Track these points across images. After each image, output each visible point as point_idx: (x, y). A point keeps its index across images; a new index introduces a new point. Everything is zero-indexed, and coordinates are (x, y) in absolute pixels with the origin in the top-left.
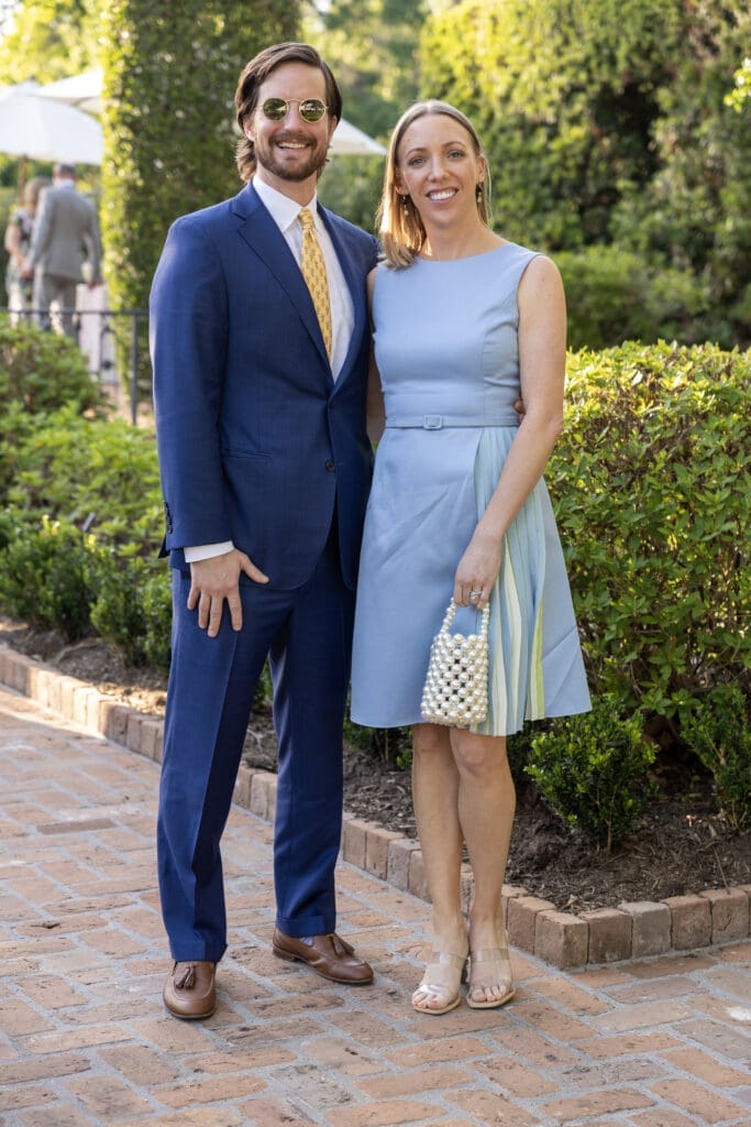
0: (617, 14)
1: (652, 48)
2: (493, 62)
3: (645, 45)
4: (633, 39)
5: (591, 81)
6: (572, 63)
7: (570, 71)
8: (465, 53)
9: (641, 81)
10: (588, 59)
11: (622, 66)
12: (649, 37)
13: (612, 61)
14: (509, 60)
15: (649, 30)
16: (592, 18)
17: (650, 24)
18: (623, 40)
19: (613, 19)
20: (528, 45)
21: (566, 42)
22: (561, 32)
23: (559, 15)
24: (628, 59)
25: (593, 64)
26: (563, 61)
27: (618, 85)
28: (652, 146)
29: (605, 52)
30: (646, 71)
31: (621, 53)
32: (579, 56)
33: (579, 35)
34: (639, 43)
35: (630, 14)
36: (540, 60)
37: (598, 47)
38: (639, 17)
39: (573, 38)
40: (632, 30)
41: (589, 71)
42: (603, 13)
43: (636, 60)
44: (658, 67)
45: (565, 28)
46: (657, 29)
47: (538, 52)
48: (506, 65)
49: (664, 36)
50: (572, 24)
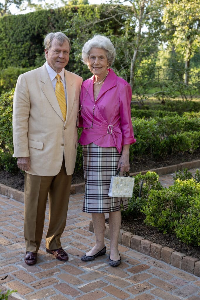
0: (35, 19)
1: (42, 27)
2: (10, 28)
3: (41, 26)
4: (38, 25)
5: (30, 33)
6: (26, 29)
7: (26, 31)
8: (3, 26)
9: (40, 33)
10: (29, 29)
11: (36, 30)
12: (41, 24)
13: (34, 29)
14: (13, 28)
15: (41, 23)
16: (30, 20)
17: (42, 22)
18: (36, 25)
19: (34, 20)
20: (17, 25)
21: (25, 25)
22: (24, 23)
23: (23, 19)
24: (37, 29)
25: (30, 29)
26: (24, 29)
27: (36, 34)
28: (43, 47)
29: (33, 27)
30: (41, 31)
31: (36, 27)
32: (27, 28)
33: (27, 23)
34: (40, 26)
35: (37, 20)
36: (19, 28)
37: (31, 26)
38: (39, 20)
39: (26, 24)
40: (38, 23)
41: (30, 31)
42: (32, 19)
43: (39, 29)
44: (44, 31)
45: (24, 22)
46: (43, 23)
47: (19, 27)
48: (12, 29)
49: (45, 24)
50: (26, 21)
